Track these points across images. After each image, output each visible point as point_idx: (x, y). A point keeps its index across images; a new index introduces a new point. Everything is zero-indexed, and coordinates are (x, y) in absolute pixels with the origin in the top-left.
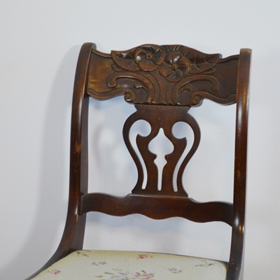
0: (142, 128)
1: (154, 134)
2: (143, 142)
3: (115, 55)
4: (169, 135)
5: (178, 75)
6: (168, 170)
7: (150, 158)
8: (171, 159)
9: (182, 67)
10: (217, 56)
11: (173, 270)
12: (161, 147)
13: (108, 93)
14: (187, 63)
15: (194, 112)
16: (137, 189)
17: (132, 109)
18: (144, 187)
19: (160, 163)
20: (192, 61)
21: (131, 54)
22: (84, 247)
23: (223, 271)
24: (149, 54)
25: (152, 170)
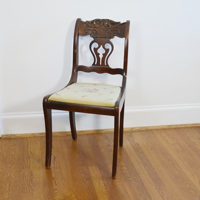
0: (95, 45)
1: (99, 47)
2: (96, 50)
3: (87, 22)
4: (104, 47)
5: (107, 29)
6: (104, 58)
7: (98, 55)
8: (104, 55)
9: (108, 26)
10: (119, 22)
11: (104, 89)
12: (101, 51)
13: (85, 34)
14: (110, 25)
15: (111, 40)
16: (94, 64)
17: (92, 39)
18: (96, 64)
19: (101, 56)
20: (111, 24)
21: (92, 22)
22: (78, 82)
23: (120, 89)
24: (98, 22)
25: (98, 58)
